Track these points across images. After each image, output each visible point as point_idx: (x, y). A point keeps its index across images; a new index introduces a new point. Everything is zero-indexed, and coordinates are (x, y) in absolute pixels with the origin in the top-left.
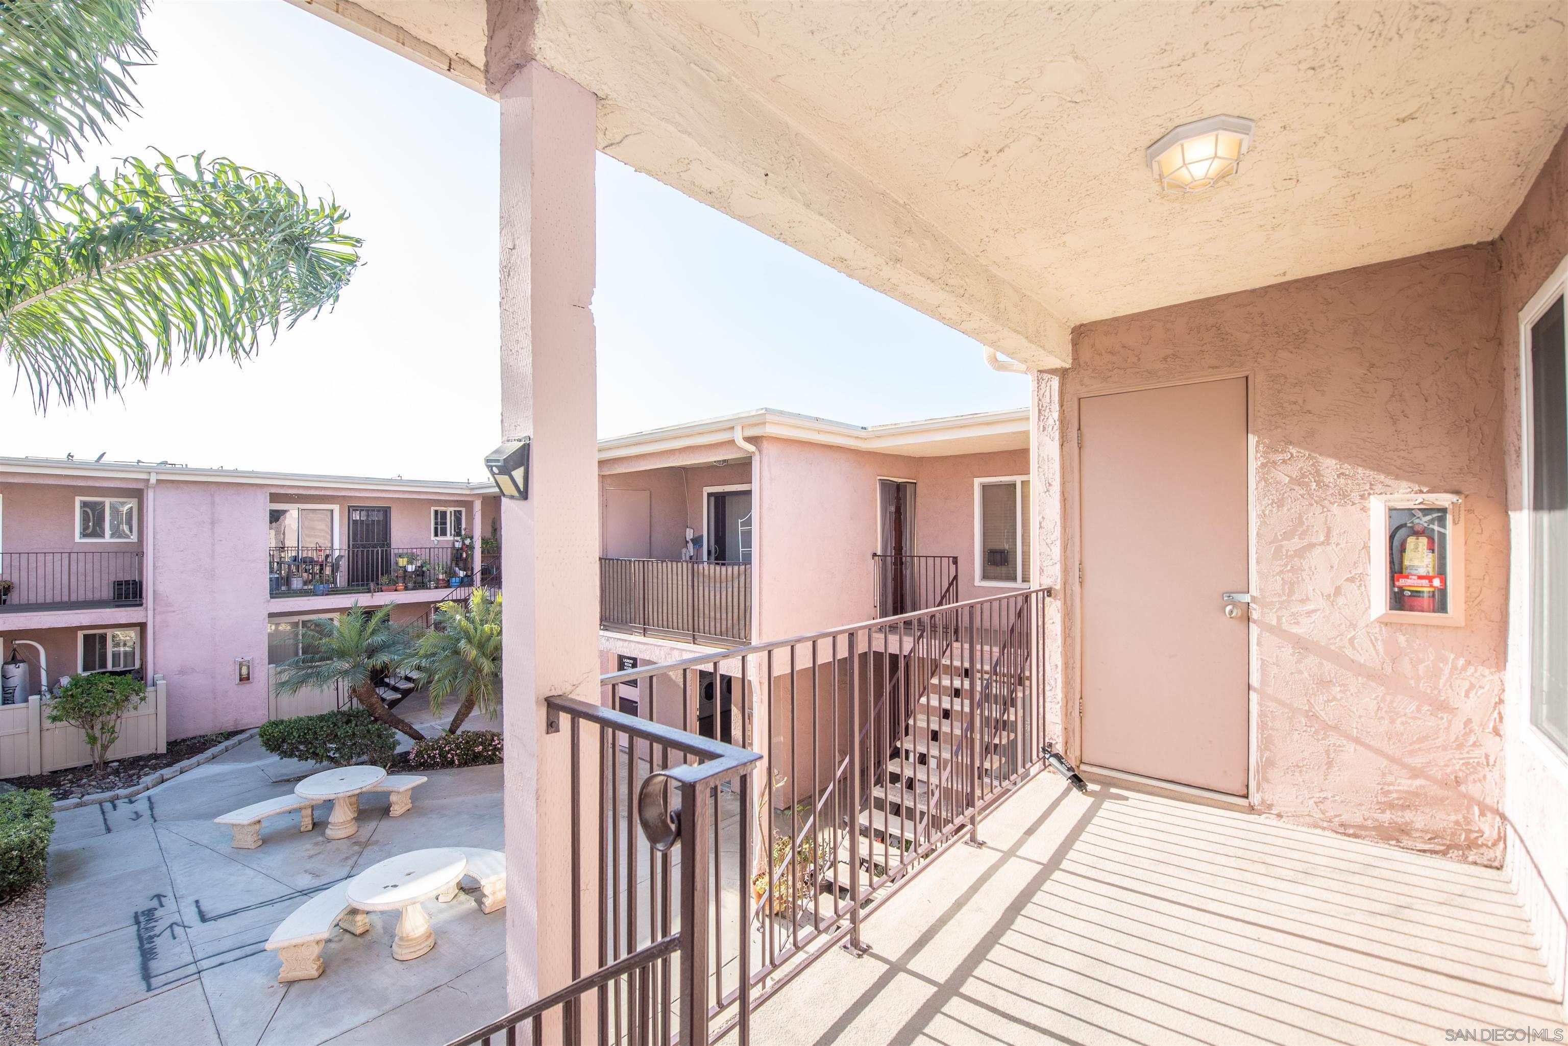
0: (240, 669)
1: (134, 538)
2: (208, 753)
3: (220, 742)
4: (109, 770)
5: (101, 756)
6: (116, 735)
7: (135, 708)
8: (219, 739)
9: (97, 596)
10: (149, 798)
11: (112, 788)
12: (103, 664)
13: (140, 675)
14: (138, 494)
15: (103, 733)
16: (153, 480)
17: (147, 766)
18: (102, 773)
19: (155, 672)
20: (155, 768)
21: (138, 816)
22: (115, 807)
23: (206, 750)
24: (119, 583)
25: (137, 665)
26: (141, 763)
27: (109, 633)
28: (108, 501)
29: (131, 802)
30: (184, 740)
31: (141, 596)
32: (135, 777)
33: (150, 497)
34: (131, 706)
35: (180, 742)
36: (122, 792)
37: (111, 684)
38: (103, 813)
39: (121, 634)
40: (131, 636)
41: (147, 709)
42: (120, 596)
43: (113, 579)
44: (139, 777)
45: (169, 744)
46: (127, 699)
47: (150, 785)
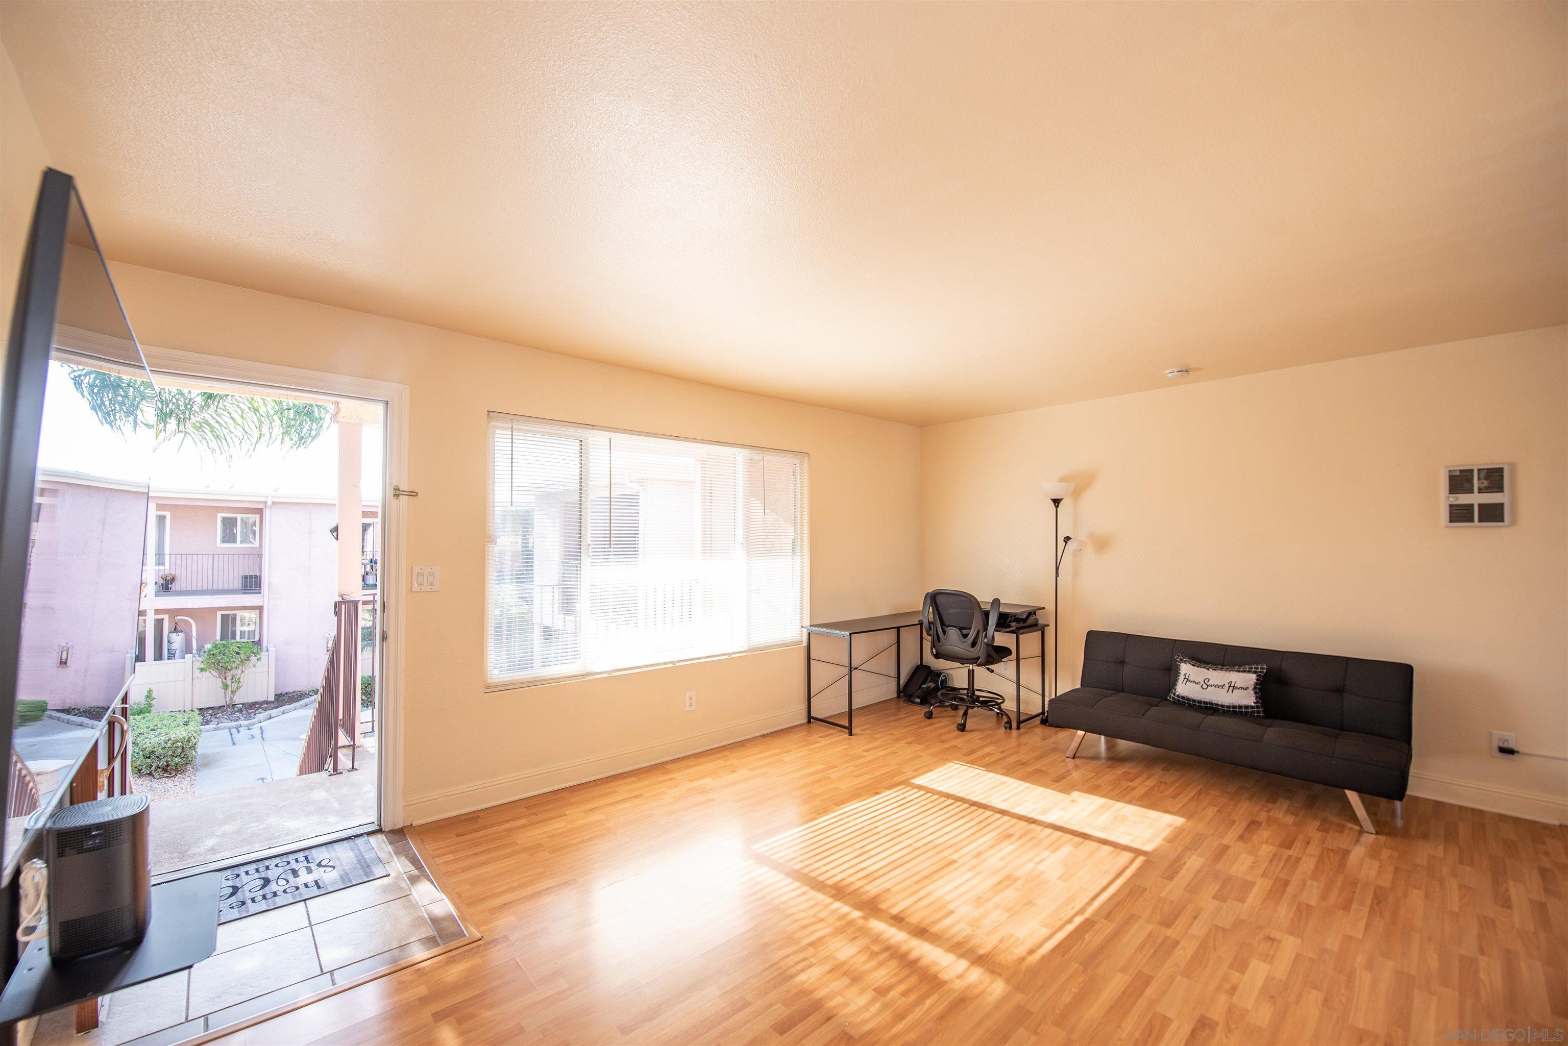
0: (327, 643)
1: (257, 544)
2: (302, 702)
3: (311, 696)
4: (236, 709)
5: (231, 699)
6: (241, 684)
7: (254, 666)
8: (311, 694)
9: (231, 587)
10: (261, 728)
11: (237, 720)
12: (234, 637)
13: (259, 643)
14: (260, 511)
15: (232, 682)
16: (269, 503)
17: (261, 708)
18: (231, 710)
19: (268, 642)
20: (265, 709)
21: (253, 737)
22: (238, 732)
23: (301, 700)
24: (246, 577)
25: (257, 639)
26: (257, 706)
27: (239, 614)
28: (239, 517)
29: (249, 729)
30: (287, 693)
31: (260, 587)
32: (252, 714)
33: (267, 514)
34: (251, 665)
35: (284, 695)
36: (243, 723)
37: (239, 647)
38: (231, 734)
39: (247, 614)
40: (254, 615)
41: (261, 666)
42: (246, 586)
43: (241, 574)
44: (255, 715)
45: (276, 695)
46: (248, 659)
47: (262, 720)
